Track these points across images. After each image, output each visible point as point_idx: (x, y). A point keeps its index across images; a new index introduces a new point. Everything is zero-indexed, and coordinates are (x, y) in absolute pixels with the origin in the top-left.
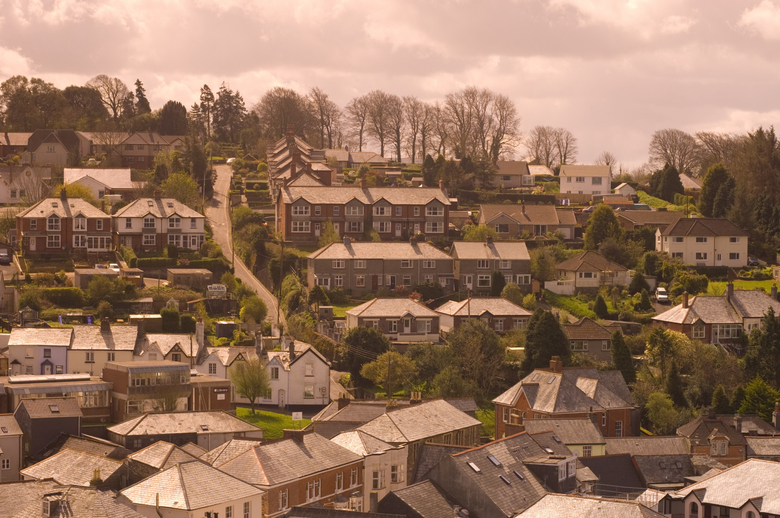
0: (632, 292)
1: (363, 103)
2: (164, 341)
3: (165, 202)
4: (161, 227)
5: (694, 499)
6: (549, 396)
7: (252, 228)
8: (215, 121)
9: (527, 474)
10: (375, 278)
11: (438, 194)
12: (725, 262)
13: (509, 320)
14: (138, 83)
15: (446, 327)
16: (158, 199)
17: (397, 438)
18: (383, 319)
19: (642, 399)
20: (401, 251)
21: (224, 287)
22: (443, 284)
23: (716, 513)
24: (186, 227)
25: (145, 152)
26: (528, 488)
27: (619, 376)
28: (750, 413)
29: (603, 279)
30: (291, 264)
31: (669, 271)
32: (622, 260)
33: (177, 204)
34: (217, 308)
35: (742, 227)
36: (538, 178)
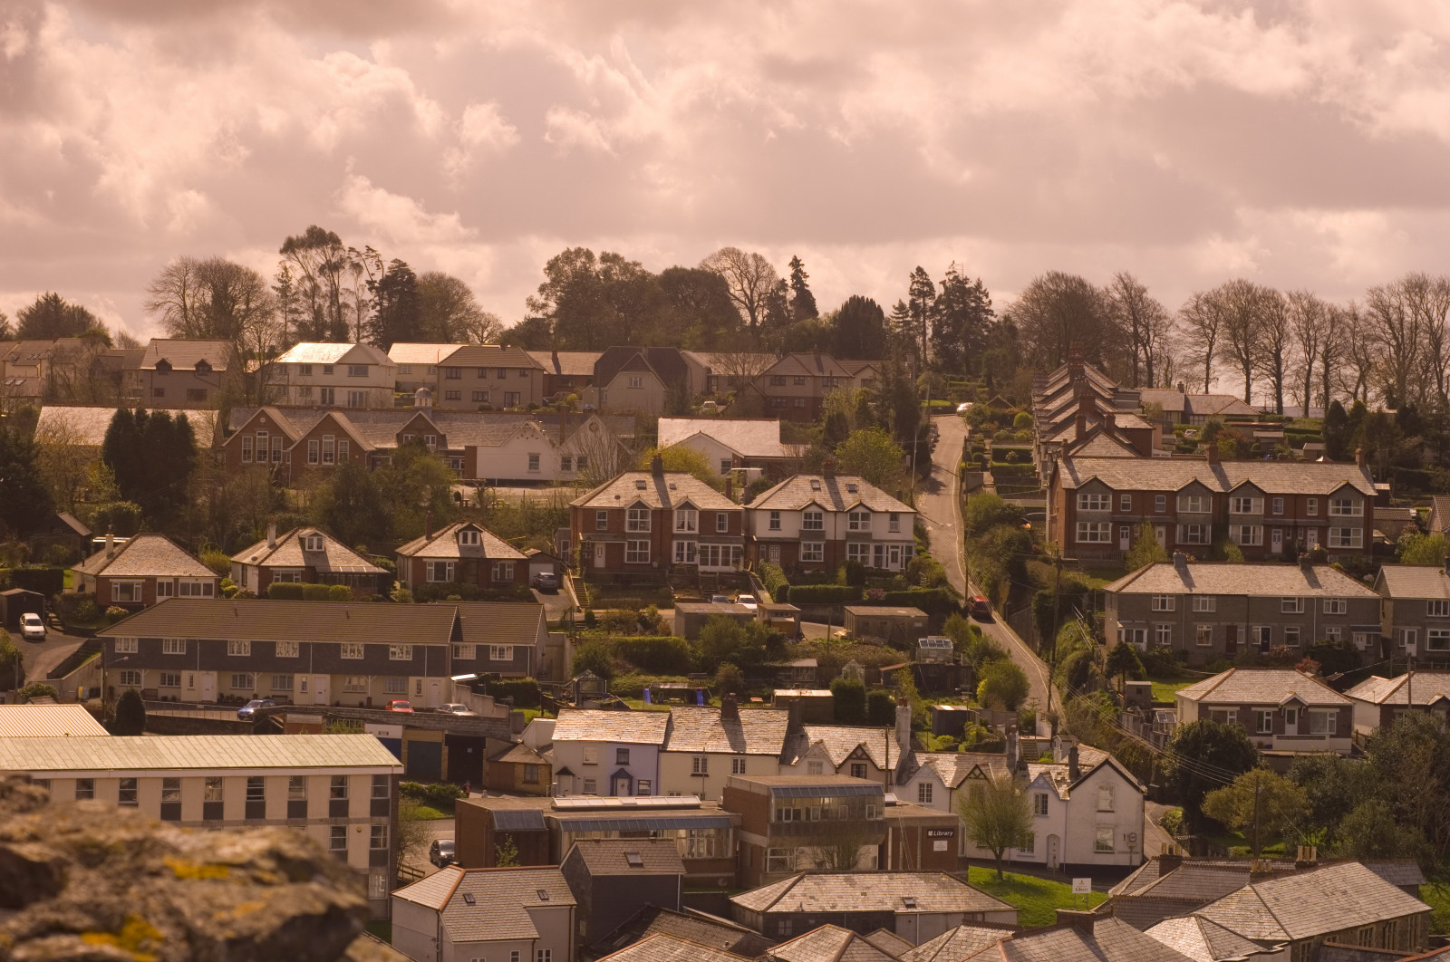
1: (1213, 303)
2: (836, 740)
3: (842, 482)
4: (835, 529)
7: (1003, 533)
8: (937, 333)
10: (1232, 631)
11: (1354, 475)
14: (796, 263)
15: (1365, 726)
16: (830, 477)
17: (1269, 931)
18: (1245, 707)
20: (1282, 581)
21: (949, 642)
22: (1361, 644)
24: (880, 529)
25: (807, 390)
30: (1075, 602)
33: (864, 487)
34: (935, 681)
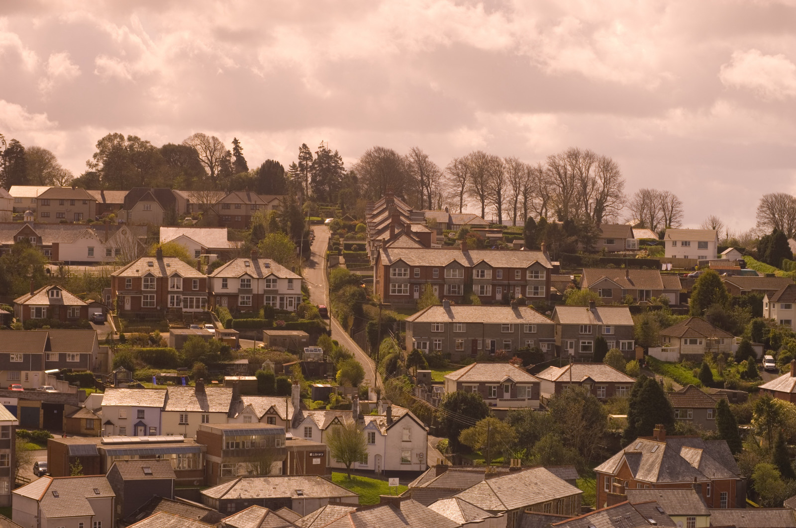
0: (739, 359)
1: (464, 164)
2: (259, 404)
3: (261, 262)
4: (258, 288)
6: (652, 465)
7: (350, 290)
8: (313, 180)
10: (475, 342)
11: (540, 257)
13: (612, 387)
14: (236, 142)
15: (547, 393)
16: (255, 259)
17: (496, 506)
18: (482, 384)
19: (748, 470)
20: (502, 315)
22: (544, 349)
24: (282, 288)
25: (242, 212)
27: (725, 446)
29: (709, 346)
30: (389, 327)
31: (777, 339)
32: (729, 327)
33: (274, 265)
34: (313, 371)
36: (643, 242)
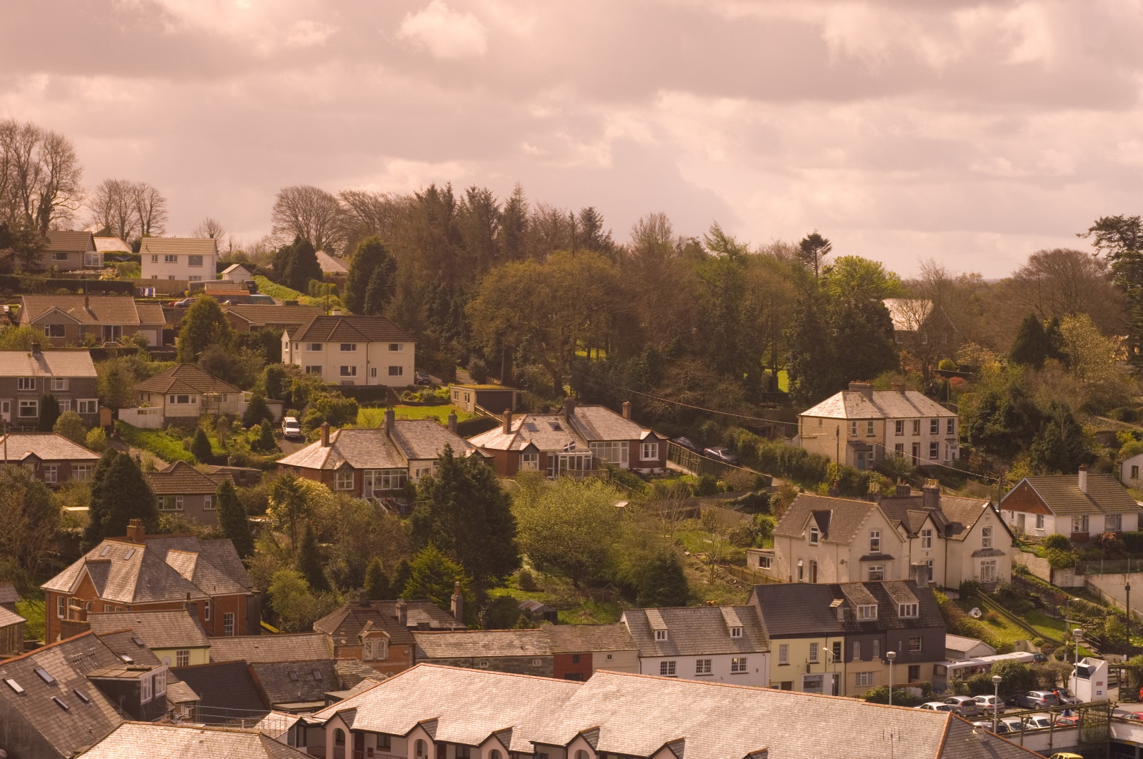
0: (248, 423)
5: (339, 724)
6: (126, 579)
9: (95, 694)
12: (383, 379)
13: (66, 467)
19: (263, 580)
23: (371, 743)
26: (95, 715)
27: (230, 547)
28: (418, 598)
29: (205, 405)
31: (302, 393)
32: (234, 377)
35: (406, 329)
36: (109, 256)
